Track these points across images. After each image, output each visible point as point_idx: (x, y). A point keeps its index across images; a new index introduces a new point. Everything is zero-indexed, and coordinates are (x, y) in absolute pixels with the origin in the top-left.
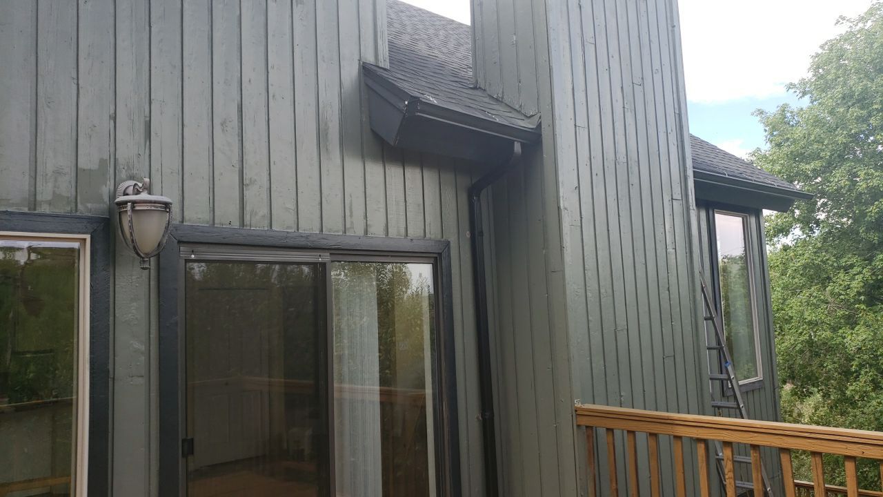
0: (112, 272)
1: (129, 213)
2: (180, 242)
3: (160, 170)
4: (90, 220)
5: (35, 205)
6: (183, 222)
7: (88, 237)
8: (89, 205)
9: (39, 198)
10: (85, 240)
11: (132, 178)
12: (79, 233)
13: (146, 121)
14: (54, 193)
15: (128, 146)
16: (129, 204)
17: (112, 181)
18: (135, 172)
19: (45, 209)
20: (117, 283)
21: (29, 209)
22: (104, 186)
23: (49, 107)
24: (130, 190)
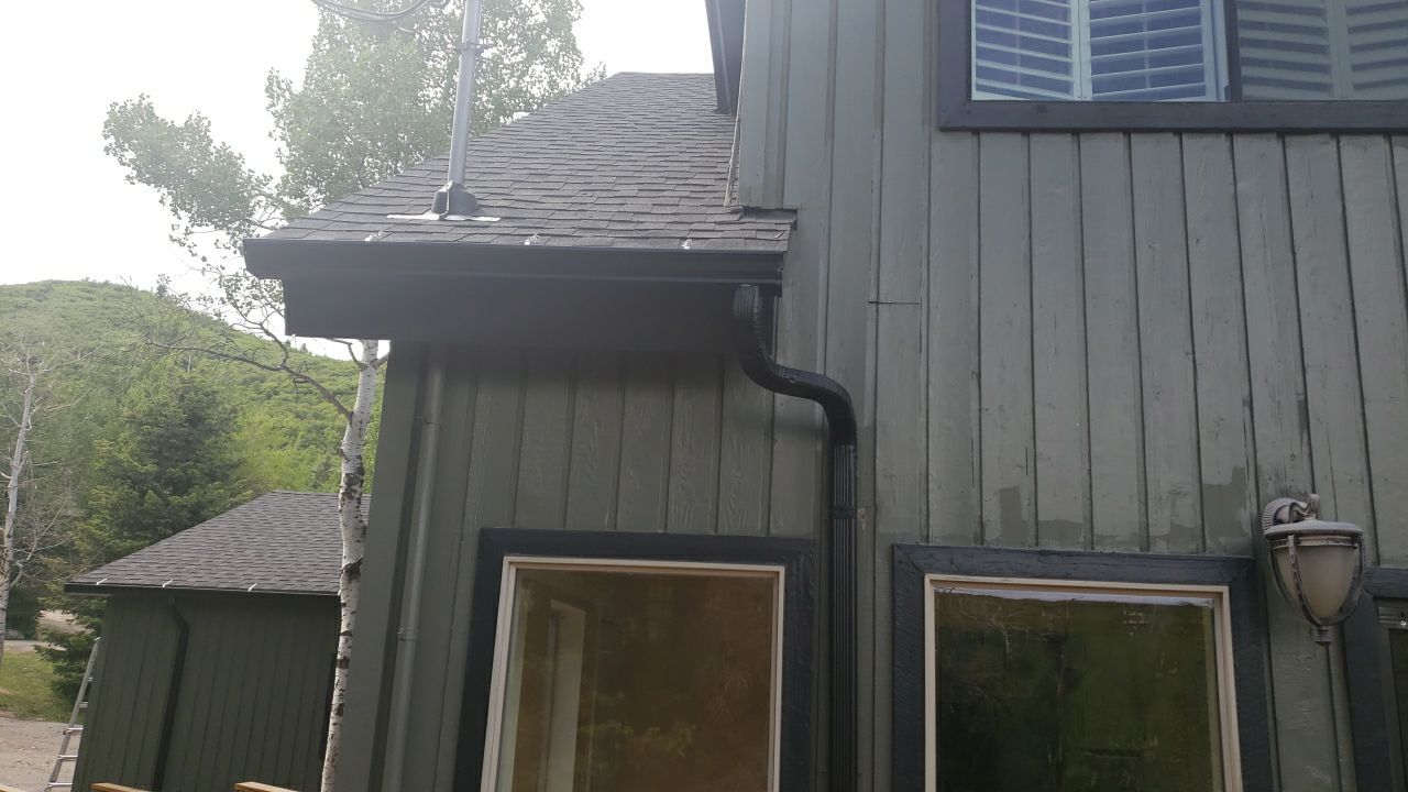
0: (1265, 646)
1: (1292, 552)
2: (1376, 598)
3: (1330, 479)
4: (1225, 562)
5: (1148, 541)
6: (1379, 564)
7: (1225, 589)
8: (1223, 540)
9: (1153, 532)
10: (1220, 594)
11: (1284, 493)
12: (1212, 583)
13: (1299, 402)
14: (1172, 523)
15: (1277, 441)
16: (1291, 537)
17: (1254, 500)
18: (1289, 483)
19: (1161, 548)
20: (1274, 664)
21: (1141, 549)
22: (1242, 510)
23: (1157, 399)
24: (1285, 514)
